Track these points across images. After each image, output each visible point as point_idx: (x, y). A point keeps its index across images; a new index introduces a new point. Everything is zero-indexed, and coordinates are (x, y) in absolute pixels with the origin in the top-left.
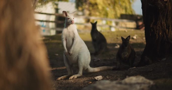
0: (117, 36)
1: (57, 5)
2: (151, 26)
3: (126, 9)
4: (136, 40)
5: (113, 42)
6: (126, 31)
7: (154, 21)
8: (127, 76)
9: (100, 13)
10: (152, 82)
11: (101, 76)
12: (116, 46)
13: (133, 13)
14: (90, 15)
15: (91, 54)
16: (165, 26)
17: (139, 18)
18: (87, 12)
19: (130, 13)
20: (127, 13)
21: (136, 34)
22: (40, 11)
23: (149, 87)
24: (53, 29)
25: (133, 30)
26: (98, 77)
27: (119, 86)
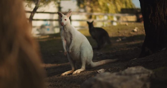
0: (118, 29)
1: (59, 3)
2: (150, 18)
3: (126, 3)
4: (137, 32)
5: (114, 36)
6: (127, 24)
7: (152, 12)
8: (128, 67)
9: (101, 9)
10: (151, 72)
11: (103, 69)
12: (118, 39)
13: (133, 7)
14: (92, 11)
15: (94, 49)
16: (163, 16)
17: (139, 11)
18: (89, 9)
19: (130, 7)
20: (128, 7)
21: (137, 26)
22: (42, 11)
23: (148, 76)
24: (57, 27)
25: (133, 23)
26: (100, 70)
27: (119, 77)
